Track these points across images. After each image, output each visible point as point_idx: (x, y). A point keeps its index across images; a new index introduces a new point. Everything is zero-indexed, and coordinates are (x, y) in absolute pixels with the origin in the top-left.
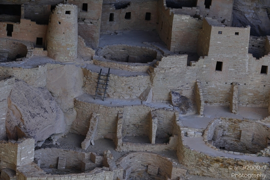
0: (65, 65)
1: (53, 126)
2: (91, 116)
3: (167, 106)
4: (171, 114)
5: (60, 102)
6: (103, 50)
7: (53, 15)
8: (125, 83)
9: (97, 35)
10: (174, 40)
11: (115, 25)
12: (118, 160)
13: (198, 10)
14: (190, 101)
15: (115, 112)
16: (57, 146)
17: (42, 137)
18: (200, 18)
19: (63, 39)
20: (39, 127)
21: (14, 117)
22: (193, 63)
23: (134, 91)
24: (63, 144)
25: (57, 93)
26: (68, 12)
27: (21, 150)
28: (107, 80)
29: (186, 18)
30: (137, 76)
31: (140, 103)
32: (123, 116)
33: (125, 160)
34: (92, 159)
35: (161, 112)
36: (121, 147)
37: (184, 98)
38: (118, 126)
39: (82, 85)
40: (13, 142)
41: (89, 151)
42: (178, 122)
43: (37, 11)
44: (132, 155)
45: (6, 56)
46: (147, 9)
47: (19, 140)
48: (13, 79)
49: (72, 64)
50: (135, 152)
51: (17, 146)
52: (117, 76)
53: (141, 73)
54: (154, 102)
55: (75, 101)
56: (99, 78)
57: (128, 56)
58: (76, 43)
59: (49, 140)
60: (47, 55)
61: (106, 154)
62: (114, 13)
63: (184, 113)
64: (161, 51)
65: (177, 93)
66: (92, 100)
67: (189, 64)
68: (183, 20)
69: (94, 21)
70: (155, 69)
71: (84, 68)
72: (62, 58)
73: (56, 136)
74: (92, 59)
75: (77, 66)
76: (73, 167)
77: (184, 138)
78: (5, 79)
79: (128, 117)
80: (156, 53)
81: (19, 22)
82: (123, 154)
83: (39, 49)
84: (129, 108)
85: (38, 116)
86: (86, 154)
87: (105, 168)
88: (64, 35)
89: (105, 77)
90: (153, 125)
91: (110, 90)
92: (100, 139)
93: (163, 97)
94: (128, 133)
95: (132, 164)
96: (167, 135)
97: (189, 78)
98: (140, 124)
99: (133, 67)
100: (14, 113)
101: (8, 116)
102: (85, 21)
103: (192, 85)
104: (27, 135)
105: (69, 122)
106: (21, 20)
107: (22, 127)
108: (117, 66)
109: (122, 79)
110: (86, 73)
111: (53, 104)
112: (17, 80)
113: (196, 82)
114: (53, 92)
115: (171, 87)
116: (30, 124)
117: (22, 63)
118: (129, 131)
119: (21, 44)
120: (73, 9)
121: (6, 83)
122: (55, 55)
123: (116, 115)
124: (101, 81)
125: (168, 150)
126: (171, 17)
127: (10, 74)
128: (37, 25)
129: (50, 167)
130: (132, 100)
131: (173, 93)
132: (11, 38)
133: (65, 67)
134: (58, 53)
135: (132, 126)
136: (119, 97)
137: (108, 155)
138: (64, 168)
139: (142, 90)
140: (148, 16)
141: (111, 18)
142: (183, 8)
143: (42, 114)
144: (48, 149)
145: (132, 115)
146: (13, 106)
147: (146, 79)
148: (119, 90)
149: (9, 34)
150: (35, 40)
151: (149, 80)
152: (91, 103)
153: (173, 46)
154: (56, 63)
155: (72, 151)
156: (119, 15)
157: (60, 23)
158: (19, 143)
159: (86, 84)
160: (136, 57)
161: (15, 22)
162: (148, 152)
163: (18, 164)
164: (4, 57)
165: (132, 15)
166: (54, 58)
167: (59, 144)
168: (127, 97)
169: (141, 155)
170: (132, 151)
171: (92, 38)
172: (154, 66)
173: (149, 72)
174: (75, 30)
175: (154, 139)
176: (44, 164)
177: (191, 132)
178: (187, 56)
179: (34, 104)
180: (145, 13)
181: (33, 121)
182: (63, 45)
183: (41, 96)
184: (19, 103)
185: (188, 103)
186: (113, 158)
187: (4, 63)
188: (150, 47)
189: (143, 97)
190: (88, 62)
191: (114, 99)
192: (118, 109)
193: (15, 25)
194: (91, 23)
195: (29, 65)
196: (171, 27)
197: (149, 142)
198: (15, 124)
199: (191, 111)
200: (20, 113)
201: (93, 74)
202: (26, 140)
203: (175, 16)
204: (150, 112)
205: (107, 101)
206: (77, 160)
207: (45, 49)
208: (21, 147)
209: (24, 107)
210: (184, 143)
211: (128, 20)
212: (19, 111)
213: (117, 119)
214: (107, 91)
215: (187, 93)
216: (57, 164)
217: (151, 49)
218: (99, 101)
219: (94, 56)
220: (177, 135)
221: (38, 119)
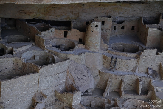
0: (94, 53)
1: (89, 85)
2: (108, 80)
3: (146, 75)
4: (148, 80)
5: (92, 72)
6: (111, 45)
7: (89, 27)
8: (125, 63)
9: (108, 37)
10: (149, 41)
11: (117, 32)
12: (122, 103)
13: (160, 26)
14: (157, 73)
15: (120, 78)
16: (90, 95)
17: (84, 90)
18: (162, 30)
19: (93, 40)
20: (82, 85)
21: (70, 80)
22: (159, 53)
23: (129, 67)
24: (93, 94)
25: (90, 67)
26: (97, 26)
27: (75, 97)
28: (116, 61)
29: (155, 30)
30: (131, 59)
31: (132, 74)
32: (124, 80)
33: (126, 103)
34: (109, 102)
35: (144, 78)
36: (124, 96)
37: (154, 71)
38: (122, 85)
39: (103, 63)
40: (71, 93)
41: (107, 98)
42: (152, 84)
43: (79, 25)
44: (129, 100)
45: (64, 47)
46: (133, 24)
47: (74, 92)
48: (70, 60)
49: (98, 52)
50: (131, 99)
51: (73, 95)
52: (121, 59)
53: (133, 58)
54: (139, 73)
55: (99, 72)
56: (112, 60)
57: (124, 49)
58: (100, 42)
59: (87, 92)
60: (85, 48)
61: (116, 100)
62: (116, 26)
63: (154, 79)
64: (141, 46)
65: (151, 69)
66: (108, 71)
67: (157, 54)
68: (153, 31)
69: (107, 30)
70: (140, 56)
71: (103, 54)
72: (93, 49)
73: (90, 90)
74: (107, 50)
75: (100, 53)
76: (99, 106)
77: (156, 92)
78: (65, 60)
79: (127, 81)
80: (139, 48)
81: (71, 30)
82: (124, 100)
83: (81, 44)
84: (127, 76)
85: (82, 79)
86: (106, 100)
87: (117, 107)
88: (94, 38)
89: (115, 60)
90: (140, 85)
91: (117, 67)
92: (112, 92)
93: (144, 71)
94: (126, 89)
95: (129, 105)
96: (146, 90)
97: (157, 61)
98: (132, 84)
99: (128, 55)
100: (70, 78)
101: (67, 79)
102: (103, 30)
103: (159, 65)
104: (77, 90)
105: (96, 83)
106: (72, 29)
107: (74, 85)
108: (120, 54)
109: (123, 61)
110: (104, 57)
111: (89, 73)
112: (71, 61)
113: (161, 63)
114: (88, 67)
115: (148, 65)
116: (78, 83)
117: (73, 52)
118: (126, 88)
119: (72, 42)
120: (99, 24)
121: (66, 62)
122: (89, 48)
123: (121, 80)
124: (112, 62)
125: (147, 98)
126: (147, 29)
127: (68, 57)
128: (80, 32)
129: (87, 106)
130: (128, 72)
131: (149, 68)
132: (66, 38)
133: (95, 54)
134: (91, 47)
135: (128, 85)
136: (122, 70)
137: (117, 100)
138: (94, 106)
139: (133, 66)
140: (133, 28)
141: (115, 29)
142: (153, 24)
143: (84, 78)
144: (86, 96)
145: (129, 79)
146: (70, 74)
147: (135, 61)
148: (122, 67)
149: (65, 36)
150: (78, 40)
151: (137, 61)
152: (108, 73)
153: (147, 44)
154: (90, 52)
155: (98, 97)
156: (119, 27)
157: (92, 31)
158: (74, 94)
159: (104, 63)
160: (128, 49)
161: (69, 30)
162: (137, 99)
163: (73, 104)
164: (62, 48)
165: (125, 27)
166: (88, 49)
167: (91, 94)
168: (126, 70)
169: (133, 101)
170: (129, 99)
171: (106, 39)
172: (140, 54)
173: (137, 58)
174: (99, 35)
175: (140, 93)
176: (84, 104)
177: (159, 89)
178: (157, 50)
179: (79, 73)
180: (131, 26)
181: (79, 82)
182: (93, 43)
183: (83, 69)
184: (72, 72)
185: (156, 74)
186: (120, 102)
187: (64, 52)
188: (136, 44)
189: (134, 71)
190: (106, 52)
191: (119, 71)
192: (122, 77)
193: (69, 32)
194: (106, 31)
195: (77, 53)
196: (147, 34)
197: (137, 94)
198: (70, 83)
199: (158, 78)
200: (73, 78)
201: (108, 58)
202: (77, 92)
203: (149, 29)
204: (138, 78)
205: (116, 72)
206: (101, 102)
207: (84, 45)
208: (75, 96)
209: (75, 75)
210: (157, 95)
211: (123, 30)
212: (72, 77)
213: (121, 82)
214: (116, 67)
215: (156, 69)
216: (91, 104)
217: (136, 45)
218: (111, 72)
219: (108, 48)
220: (152, 90)
221: (82, 81)
